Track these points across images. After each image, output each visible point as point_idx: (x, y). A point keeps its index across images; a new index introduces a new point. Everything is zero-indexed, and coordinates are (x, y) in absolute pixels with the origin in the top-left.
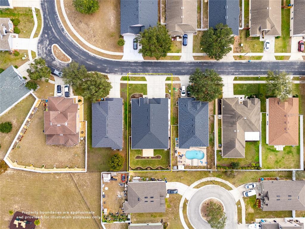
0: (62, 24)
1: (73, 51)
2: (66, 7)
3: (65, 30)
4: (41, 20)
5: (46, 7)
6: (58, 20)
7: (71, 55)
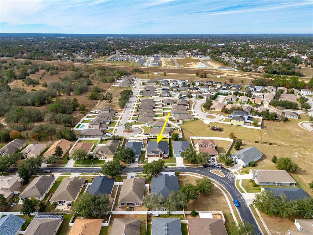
0: (222, 186)
1: (210, 175)
2: (222, 194)
3: (218, 183)
4: (238, 188)
5: (237, 194)
6: (226, 188)
7: (211, 173)
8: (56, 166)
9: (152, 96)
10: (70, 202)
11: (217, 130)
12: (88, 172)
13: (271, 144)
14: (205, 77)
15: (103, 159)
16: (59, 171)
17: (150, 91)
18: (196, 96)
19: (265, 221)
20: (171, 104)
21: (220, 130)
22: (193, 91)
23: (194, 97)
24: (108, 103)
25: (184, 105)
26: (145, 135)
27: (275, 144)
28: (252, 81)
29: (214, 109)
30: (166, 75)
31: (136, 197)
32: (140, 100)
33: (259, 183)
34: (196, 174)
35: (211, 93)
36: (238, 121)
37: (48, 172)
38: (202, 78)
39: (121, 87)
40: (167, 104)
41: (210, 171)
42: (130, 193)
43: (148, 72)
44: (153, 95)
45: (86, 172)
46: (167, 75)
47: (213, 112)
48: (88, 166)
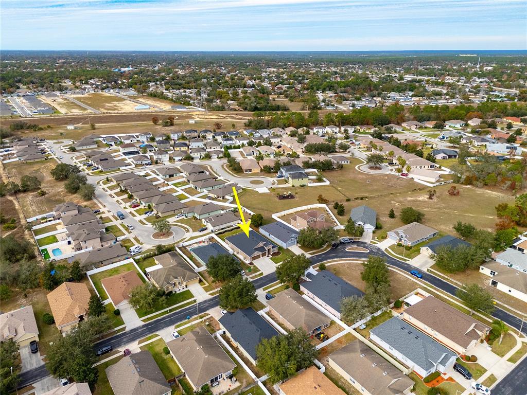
1: (352, 254)
4: (395, 257)
5: (403, 264)
7: (350, 252)
8: (106, 336)
9: (121, 168)
10: (231, 372)
11: (287, 197)
12: (185, 319)
13: (362, 199)
14: (172, 125)
15: (182, 290)
16: (125, 340)
17: (107, 159)
18: (199, 156)
19: (458, 280)
20: (175, 175)
21: (291, 197)
22: (180, 149)
23: (197, 157)
24: (37, 197)
25: (199, 173)
26: (200, 231)
27: (367, 198)
28: (245, 124)
29: (250, 170)
30: (95, 129)
31: (318, 316)
32: (107, 178)
33: (410, 243)
34: (336, 259)
35: (212, 148)
36: (300, 180)
37: (108, 352)
38: (166, 126)
39: (28, 161)
40: (168, 177)
41: (346, 250)
42: (306, 315)
43: (49, 127)
44: (121, 166)
45: (181, 321)
46: (96, 127)
47: (250, 175)
48: (170, 311)
